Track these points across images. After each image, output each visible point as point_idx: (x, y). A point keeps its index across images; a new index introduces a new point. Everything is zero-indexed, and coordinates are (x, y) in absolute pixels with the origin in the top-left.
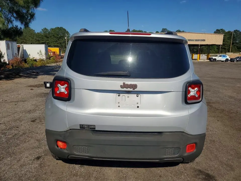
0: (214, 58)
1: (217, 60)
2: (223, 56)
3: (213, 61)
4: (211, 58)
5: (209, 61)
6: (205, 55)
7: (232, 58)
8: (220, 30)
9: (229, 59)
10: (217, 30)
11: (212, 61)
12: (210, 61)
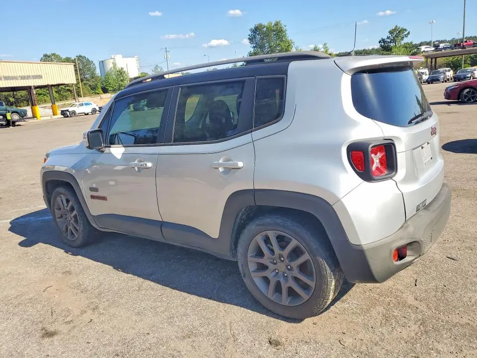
0: (71, 109)
1: (78, 114)
2: (87, 104)
3: (71, 117)
4: (66, 111)
5: (62, 116)
6: (40, 106)
7: (100, 106)
8: (51, 56)
9: (98, 109)
10: (45, 56)
11: (68, 117)
12: (65, 117)
